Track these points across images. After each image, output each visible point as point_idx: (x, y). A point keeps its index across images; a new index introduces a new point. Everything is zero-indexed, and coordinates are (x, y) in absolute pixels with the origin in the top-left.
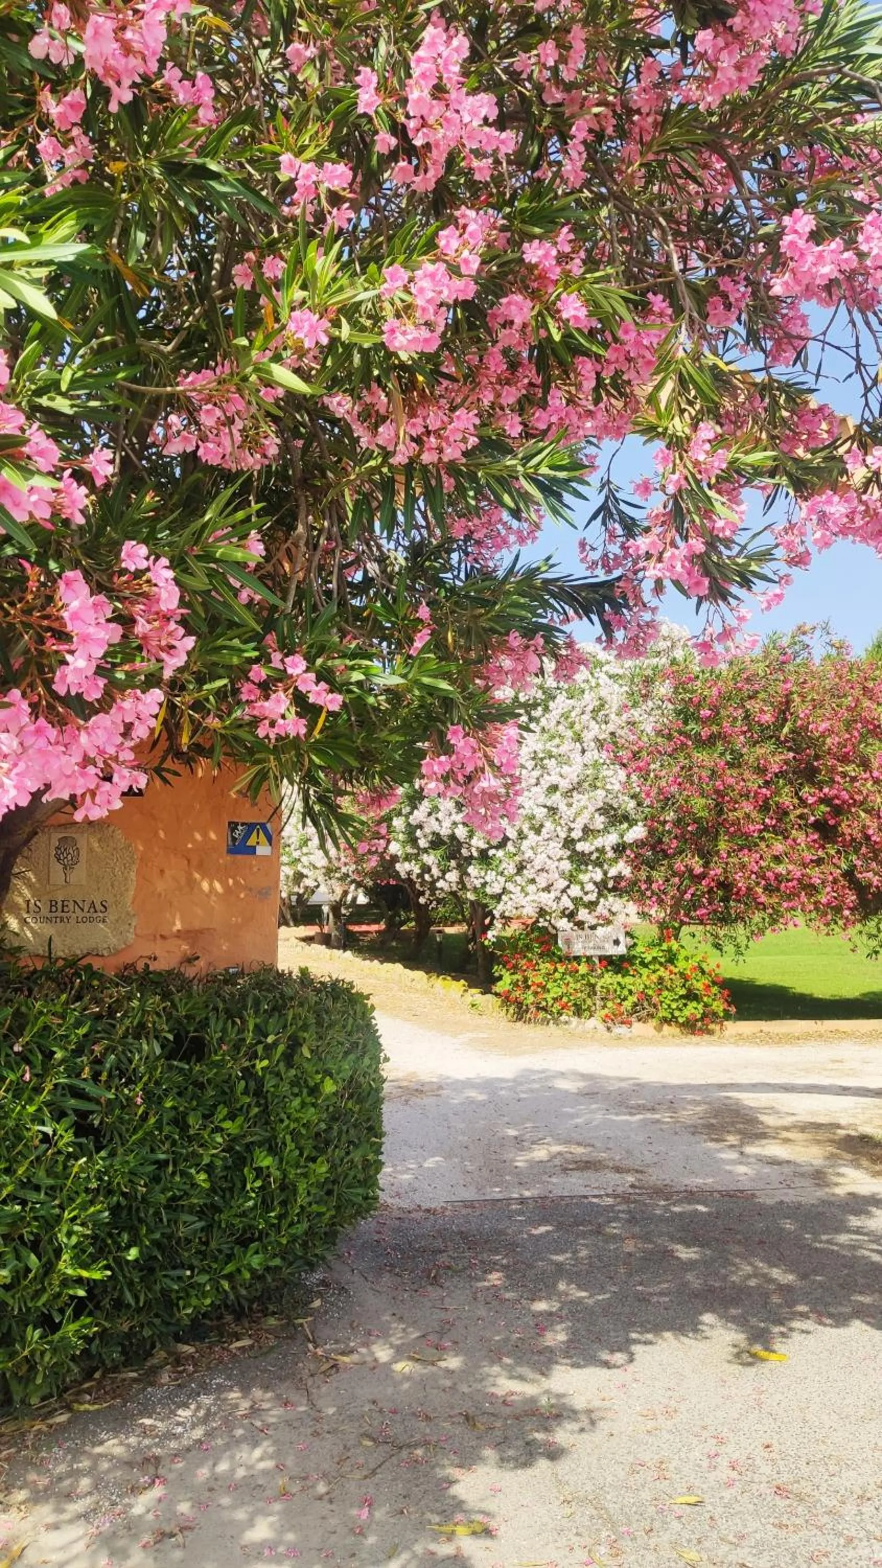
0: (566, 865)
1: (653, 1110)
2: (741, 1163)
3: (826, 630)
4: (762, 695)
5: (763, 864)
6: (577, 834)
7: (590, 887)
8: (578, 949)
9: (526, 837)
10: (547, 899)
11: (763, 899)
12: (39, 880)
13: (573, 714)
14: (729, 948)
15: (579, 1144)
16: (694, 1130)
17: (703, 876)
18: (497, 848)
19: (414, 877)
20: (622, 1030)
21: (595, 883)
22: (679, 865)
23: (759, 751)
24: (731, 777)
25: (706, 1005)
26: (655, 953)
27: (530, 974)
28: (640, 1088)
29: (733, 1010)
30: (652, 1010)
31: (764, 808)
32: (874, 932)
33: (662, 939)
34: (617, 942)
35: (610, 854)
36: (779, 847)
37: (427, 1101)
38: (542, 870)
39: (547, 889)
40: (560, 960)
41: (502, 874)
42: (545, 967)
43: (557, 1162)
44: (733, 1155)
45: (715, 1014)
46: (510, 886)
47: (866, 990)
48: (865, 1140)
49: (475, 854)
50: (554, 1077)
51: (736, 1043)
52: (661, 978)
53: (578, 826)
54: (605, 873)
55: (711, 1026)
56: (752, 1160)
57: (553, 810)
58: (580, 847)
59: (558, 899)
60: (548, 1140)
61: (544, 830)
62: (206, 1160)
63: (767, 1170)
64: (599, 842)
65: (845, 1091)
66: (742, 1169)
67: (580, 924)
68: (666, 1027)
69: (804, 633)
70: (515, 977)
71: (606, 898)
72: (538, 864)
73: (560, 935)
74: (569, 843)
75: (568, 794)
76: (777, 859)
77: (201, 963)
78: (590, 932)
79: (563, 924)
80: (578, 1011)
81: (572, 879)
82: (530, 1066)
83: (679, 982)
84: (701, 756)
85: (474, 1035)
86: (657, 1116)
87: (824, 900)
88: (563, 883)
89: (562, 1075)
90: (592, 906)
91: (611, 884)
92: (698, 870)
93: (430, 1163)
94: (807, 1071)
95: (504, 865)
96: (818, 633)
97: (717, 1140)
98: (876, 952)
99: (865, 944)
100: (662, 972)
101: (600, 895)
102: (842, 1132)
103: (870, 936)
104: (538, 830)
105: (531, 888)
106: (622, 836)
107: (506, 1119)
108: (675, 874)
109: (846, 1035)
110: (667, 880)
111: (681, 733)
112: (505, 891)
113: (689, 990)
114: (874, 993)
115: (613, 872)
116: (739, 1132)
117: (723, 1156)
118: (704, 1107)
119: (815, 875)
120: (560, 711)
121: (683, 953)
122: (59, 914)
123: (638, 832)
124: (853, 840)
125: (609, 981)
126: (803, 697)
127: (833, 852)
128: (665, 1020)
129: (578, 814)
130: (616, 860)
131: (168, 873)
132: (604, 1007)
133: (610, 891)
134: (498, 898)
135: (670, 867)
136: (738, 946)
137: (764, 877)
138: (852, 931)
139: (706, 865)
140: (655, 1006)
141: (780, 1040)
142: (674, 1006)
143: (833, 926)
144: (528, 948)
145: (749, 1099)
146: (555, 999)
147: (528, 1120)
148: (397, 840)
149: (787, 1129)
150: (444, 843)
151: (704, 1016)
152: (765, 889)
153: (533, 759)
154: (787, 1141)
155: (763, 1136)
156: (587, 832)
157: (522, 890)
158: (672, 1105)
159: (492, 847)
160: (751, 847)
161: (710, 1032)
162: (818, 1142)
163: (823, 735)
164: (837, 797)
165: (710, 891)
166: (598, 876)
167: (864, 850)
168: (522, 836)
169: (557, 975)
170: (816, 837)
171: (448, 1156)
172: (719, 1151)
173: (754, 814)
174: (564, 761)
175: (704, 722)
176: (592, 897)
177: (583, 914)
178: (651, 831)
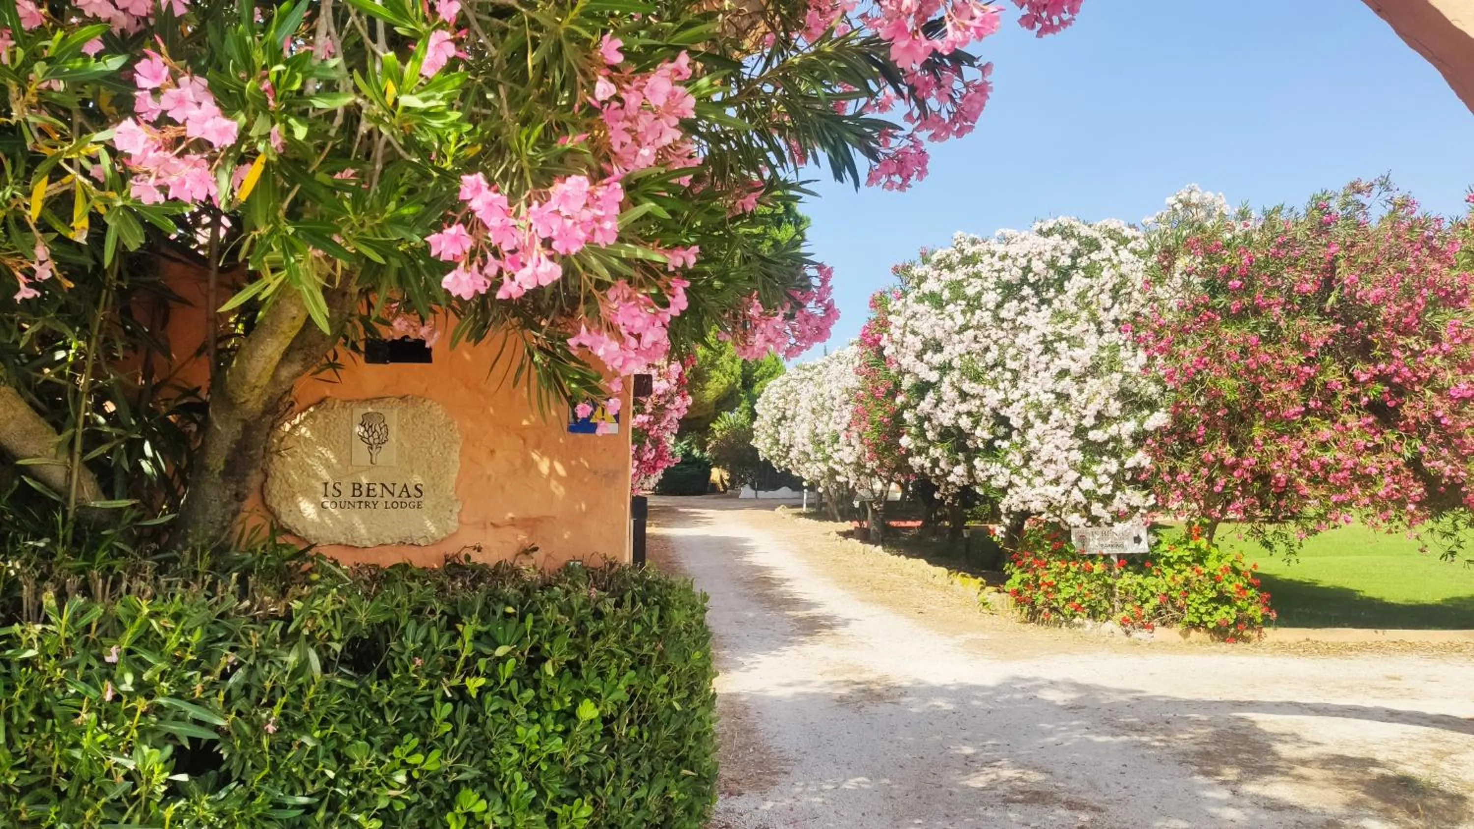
0: (1077, 456)
1: (1142, 731)
2: (1229, 805)
3: (1385, 184)
4: (1302, 262)
5: (1306, 451)
6: (1088, 422)
7: (1104, 479)
8: (1094, 546)
9: (1032, 426)
10: (1056, 492)
11: (1307, 491)
12: (339, 461)
13: (1090, 294)
14: (1280, 547)
15: (1035, 768)
16: (1184, 759)
17: (1234, 467)
18: (1003, 439)
19: (928, 471)
20: (1138, 634)
21: (1111, 476)
22: (1207, 454)
23: (1299, 323)
24: (1265, 352)
25: (1240, 610)
26: (1180, 551)
27: (1040, 572)
28: (1140, 701)
29: (1273, 615)
30: (1176, 613)
31: (1308, 388)
32: (1450, 529)
33: (1189, 537)
34: (1138, 540)
35: (1128, 444)
36: (1326, 431)
37: (884, 708)
38: (1050, 461)
39: (1057, 481)
40: (1074, 558)
41: (1007, 466)
42: (1056, 565)
43: (1000, 791)
44: (1224, 794)
45: (1251, 619)
46: (1016, 479)
47: (1449, 595)
48: (1406, 783)
49: (981, 446)
50: (1041, 687)
51: (1272, 653)
52: (1187, 580)
53: (1091, 412)
54: (1122, 464)
55: (1247, 633)
56: (1246, 802)
57: (1062, 397)
58: (1092, 435)
59: (1067, 493)
60: (1005, 761)
61: (1051, 418)
62: (383, 804)
63: (1264, 816)
64: (1113, 430)
65: (1392, 716)
66: (1231, 813)
67: (1095, 520)
68: (1193, 633)
69: (1359, 192)
70: (1026, 576)
71: (1123, 490)
72: (1044, 455)
73: (1073, 531)
74: (1080, 432)
75: (1080, 379)
76: (1324, 446)
77: (538, 556)
78: (1106, 528)
79: (1074, 519)
80: (1094, 614)
81: (1084, 471)
82: (1018, 673)
83: (1208, 584)
84: (1230, 332)
85: (974, 636)
86: (1145, 739)
87: (1382, 492)
88: (1073, 475)
89: (1053, 684)
90: (1106, 500)
91: (1128, 476)
92: (1230, 459)
93: (851, 784)
94: (1351, 688)
95: (1010, 456)
96: (1376, 190)
97: (1207, 774)
98: (1453, 553)
99: (1437, 545)
100: (1188, 573)
101: (1117, 487)
102: (1376, 771)
103: (1445, 535)
104: (1045, 419)
105: (1038, 481)
106: (1141, 424)
107: (967, 734)
108: (1204, 464)
109: (1413, 647)
110: (1196, 472)
111: (1206, 306)
112: (1011, 484)
113: (1220, 593)
114: (1460, 599)
115: (1130, 463)
116: (1240, 764)
117: (1210, 794)
118: (1212, 729)
119: (1370, 463)
120: (1075, 291)
121: (1214, 552)
122: (364, 498)
123: (1159, 419)
124: (1418, 422)
125: (1128, 581)
126: (1351, 261)
127: (1392, 437)
128: (1192, 625)
129: (1088, 401)
130: (1134, 450)
131: (498, 454)
132: (1122, 610)
133: (1128, 483)
134: (1003, 491)
135: (1198, 456)
136: (1290, 545)
137: (1308, 468)
138: (1420, 529)
139: (1239, 454)
140: (1180, 609)
141: (1329, 650)
142: (1202, 609)
143: (1396, 523)
144: (1039, 544)
145: (1266, 722)
146: (1067, 600)
147: (991, 736)
148: (909, 434)
149: (1304, 763)
150: (952, 435)
151: (1238, 621)
152: (1309, 480)
153: (1041, 342)
154: (1301, 778)
155: (1270, 770)
156: (1101, 419)
157: (1029, 482)
158: (1167, 726)
159: (998, 438)
160: (1294, 433)
161: (1247, 640)
162: (1341, 782)
163: (1376, 305)
164: (1397, 373)
165: (1244, 483)
166: (1113, 466)
167: (1432, 434)
168: (1028, 425)
169: (1070, 575)
170: (1371, 420)
171: (874, 776)
172: (1205, 787)
173: (1294, 395)
174: (1074, 342)
175: (1234, 294)
176: (1107, 490)
177: (1097, 508)
178: (1177, 418)
